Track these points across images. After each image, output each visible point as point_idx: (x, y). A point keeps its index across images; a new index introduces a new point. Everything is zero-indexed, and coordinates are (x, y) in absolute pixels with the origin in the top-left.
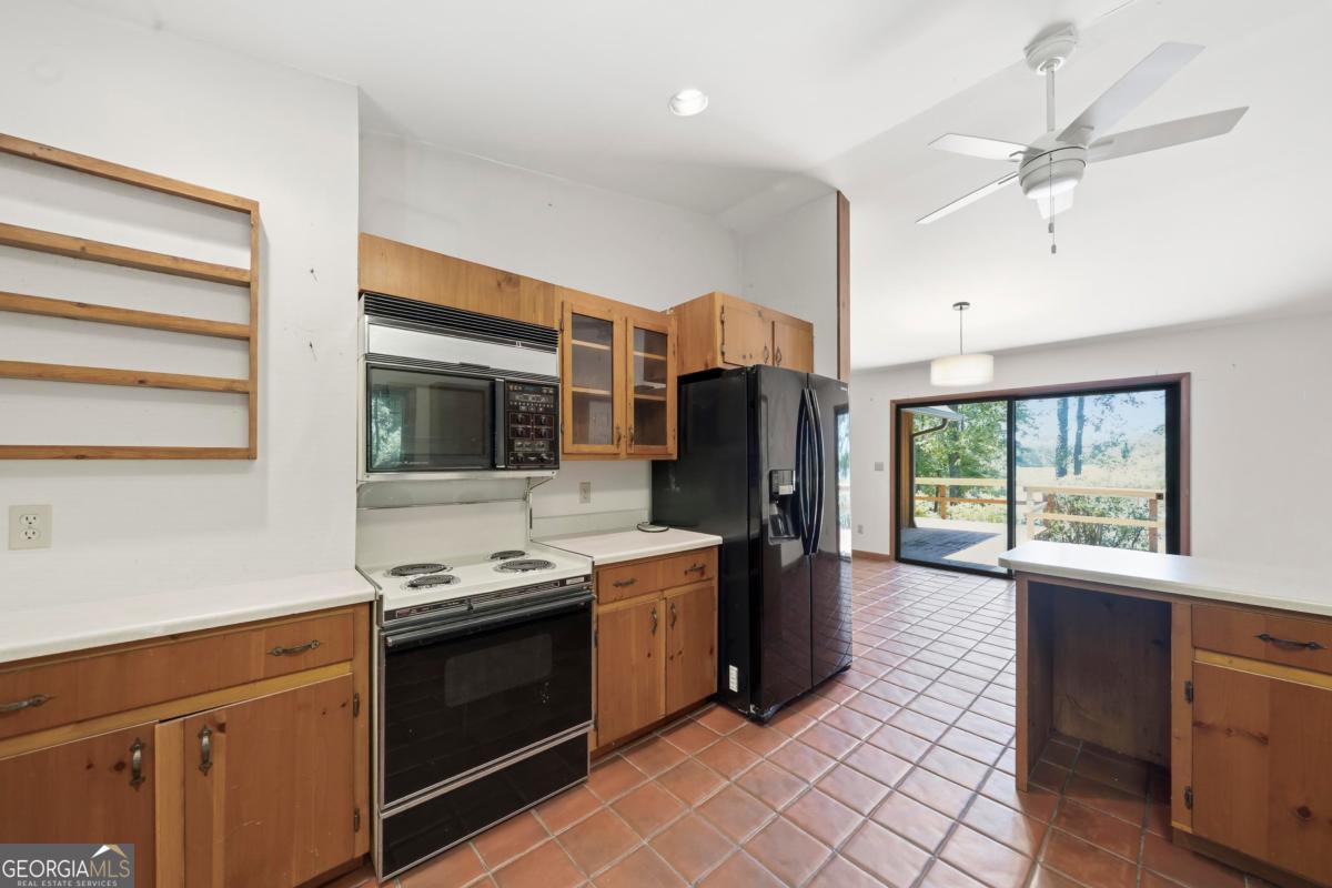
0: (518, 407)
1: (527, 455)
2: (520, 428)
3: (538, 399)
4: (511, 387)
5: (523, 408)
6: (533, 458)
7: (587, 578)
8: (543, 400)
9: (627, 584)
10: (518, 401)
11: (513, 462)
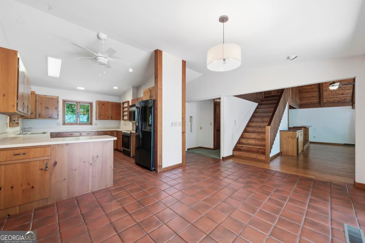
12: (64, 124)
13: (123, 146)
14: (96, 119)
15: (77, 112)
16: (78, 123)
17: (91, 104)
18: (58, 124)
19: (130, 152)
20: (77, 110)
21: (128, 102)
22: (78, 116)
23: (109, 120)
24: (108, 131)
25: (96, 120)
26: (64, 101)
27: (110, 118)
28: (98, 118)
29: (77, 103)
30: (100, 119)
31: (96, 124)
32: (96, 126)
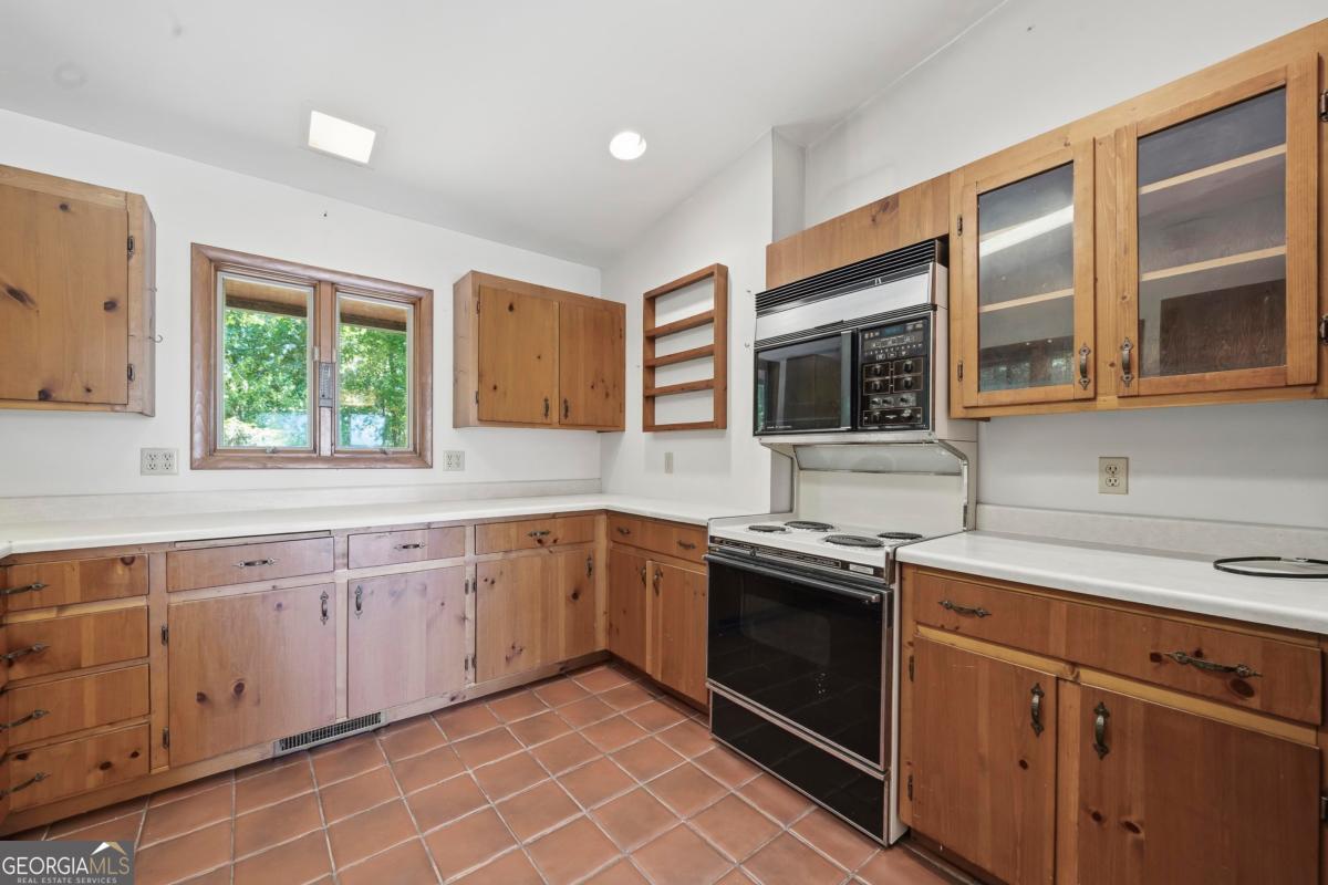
0: (874, 356)
1: (884, 413)
2: (877, 381)
3: (902, 340)
4: (866, 336)
5: (881, 357)
6: (891, 417)
7: (878, 571)
8: (908, 340)
9: (973, 612)
10: (873, 351)
11: (867, 422)
12: (211, 455)
13: (714, 672)
14: (458, 422)
15: (317, 365)
16: (326, 450)
17: (420, 301)
18: (155, 462)
19: (878, 787)
20: (317, 342)
21: (717, 276)
22: (323, 389)
23: (549, 425)
24: (554, 516)
25: (456, 426)
26: (209, 263)
27: (555, 415)
28: (472, 411)
29: (316, 284)
30: (488, 419)
31: (456, 460)
32: (454, 476)
